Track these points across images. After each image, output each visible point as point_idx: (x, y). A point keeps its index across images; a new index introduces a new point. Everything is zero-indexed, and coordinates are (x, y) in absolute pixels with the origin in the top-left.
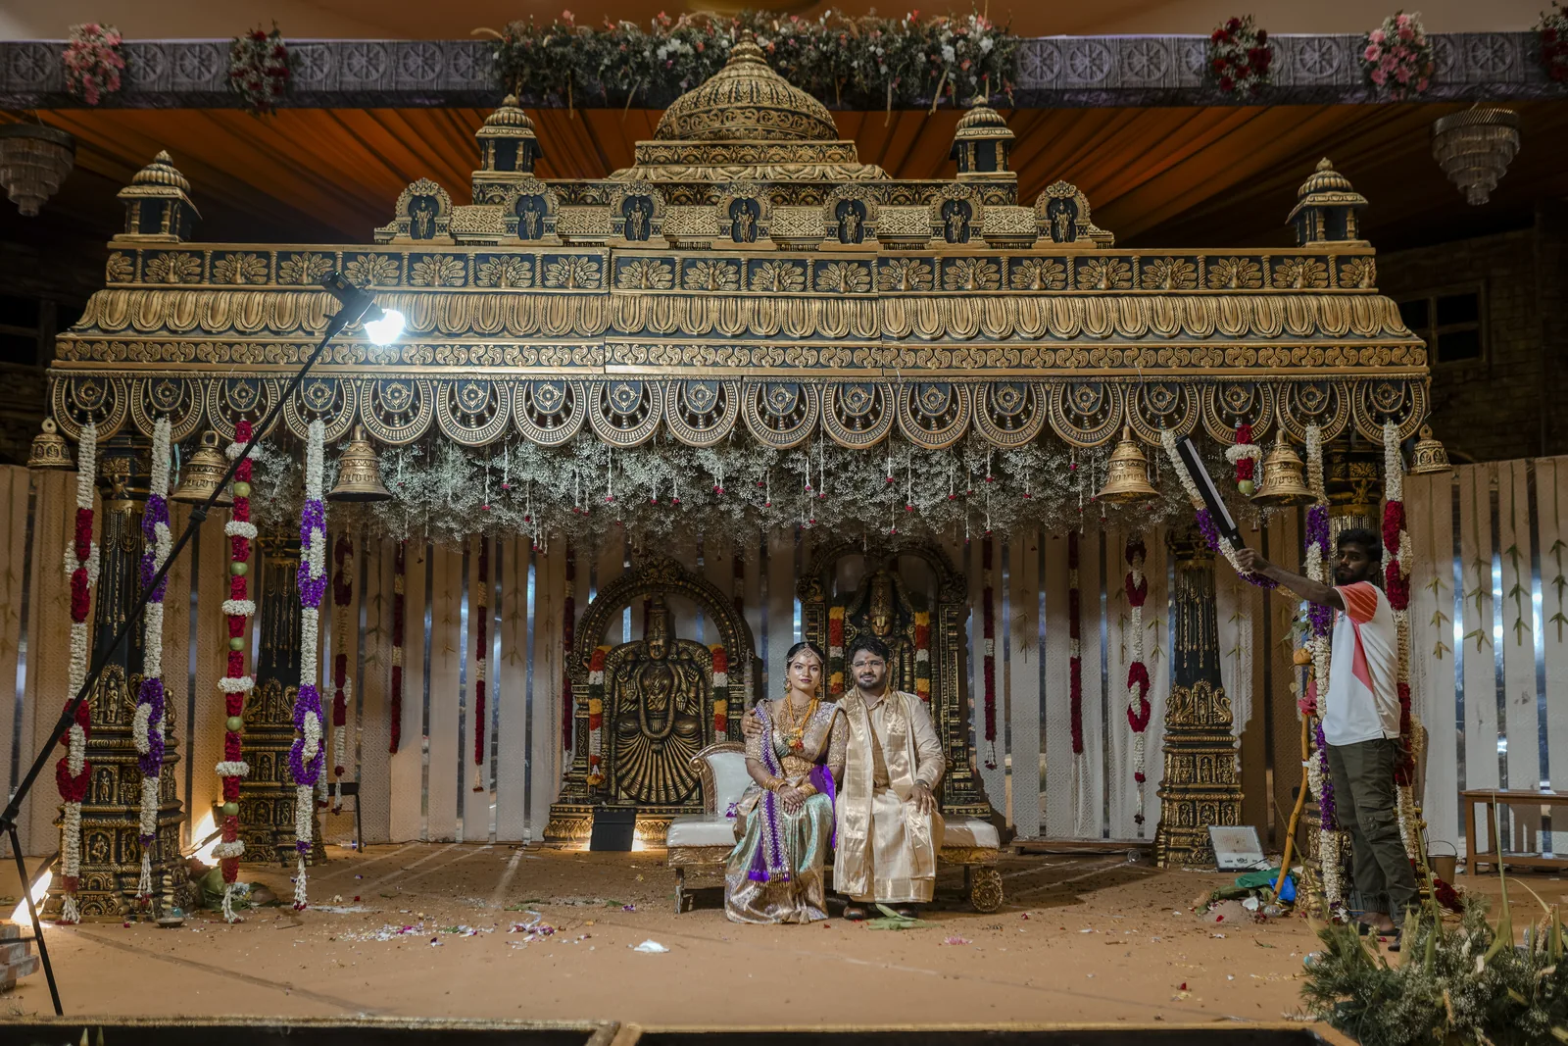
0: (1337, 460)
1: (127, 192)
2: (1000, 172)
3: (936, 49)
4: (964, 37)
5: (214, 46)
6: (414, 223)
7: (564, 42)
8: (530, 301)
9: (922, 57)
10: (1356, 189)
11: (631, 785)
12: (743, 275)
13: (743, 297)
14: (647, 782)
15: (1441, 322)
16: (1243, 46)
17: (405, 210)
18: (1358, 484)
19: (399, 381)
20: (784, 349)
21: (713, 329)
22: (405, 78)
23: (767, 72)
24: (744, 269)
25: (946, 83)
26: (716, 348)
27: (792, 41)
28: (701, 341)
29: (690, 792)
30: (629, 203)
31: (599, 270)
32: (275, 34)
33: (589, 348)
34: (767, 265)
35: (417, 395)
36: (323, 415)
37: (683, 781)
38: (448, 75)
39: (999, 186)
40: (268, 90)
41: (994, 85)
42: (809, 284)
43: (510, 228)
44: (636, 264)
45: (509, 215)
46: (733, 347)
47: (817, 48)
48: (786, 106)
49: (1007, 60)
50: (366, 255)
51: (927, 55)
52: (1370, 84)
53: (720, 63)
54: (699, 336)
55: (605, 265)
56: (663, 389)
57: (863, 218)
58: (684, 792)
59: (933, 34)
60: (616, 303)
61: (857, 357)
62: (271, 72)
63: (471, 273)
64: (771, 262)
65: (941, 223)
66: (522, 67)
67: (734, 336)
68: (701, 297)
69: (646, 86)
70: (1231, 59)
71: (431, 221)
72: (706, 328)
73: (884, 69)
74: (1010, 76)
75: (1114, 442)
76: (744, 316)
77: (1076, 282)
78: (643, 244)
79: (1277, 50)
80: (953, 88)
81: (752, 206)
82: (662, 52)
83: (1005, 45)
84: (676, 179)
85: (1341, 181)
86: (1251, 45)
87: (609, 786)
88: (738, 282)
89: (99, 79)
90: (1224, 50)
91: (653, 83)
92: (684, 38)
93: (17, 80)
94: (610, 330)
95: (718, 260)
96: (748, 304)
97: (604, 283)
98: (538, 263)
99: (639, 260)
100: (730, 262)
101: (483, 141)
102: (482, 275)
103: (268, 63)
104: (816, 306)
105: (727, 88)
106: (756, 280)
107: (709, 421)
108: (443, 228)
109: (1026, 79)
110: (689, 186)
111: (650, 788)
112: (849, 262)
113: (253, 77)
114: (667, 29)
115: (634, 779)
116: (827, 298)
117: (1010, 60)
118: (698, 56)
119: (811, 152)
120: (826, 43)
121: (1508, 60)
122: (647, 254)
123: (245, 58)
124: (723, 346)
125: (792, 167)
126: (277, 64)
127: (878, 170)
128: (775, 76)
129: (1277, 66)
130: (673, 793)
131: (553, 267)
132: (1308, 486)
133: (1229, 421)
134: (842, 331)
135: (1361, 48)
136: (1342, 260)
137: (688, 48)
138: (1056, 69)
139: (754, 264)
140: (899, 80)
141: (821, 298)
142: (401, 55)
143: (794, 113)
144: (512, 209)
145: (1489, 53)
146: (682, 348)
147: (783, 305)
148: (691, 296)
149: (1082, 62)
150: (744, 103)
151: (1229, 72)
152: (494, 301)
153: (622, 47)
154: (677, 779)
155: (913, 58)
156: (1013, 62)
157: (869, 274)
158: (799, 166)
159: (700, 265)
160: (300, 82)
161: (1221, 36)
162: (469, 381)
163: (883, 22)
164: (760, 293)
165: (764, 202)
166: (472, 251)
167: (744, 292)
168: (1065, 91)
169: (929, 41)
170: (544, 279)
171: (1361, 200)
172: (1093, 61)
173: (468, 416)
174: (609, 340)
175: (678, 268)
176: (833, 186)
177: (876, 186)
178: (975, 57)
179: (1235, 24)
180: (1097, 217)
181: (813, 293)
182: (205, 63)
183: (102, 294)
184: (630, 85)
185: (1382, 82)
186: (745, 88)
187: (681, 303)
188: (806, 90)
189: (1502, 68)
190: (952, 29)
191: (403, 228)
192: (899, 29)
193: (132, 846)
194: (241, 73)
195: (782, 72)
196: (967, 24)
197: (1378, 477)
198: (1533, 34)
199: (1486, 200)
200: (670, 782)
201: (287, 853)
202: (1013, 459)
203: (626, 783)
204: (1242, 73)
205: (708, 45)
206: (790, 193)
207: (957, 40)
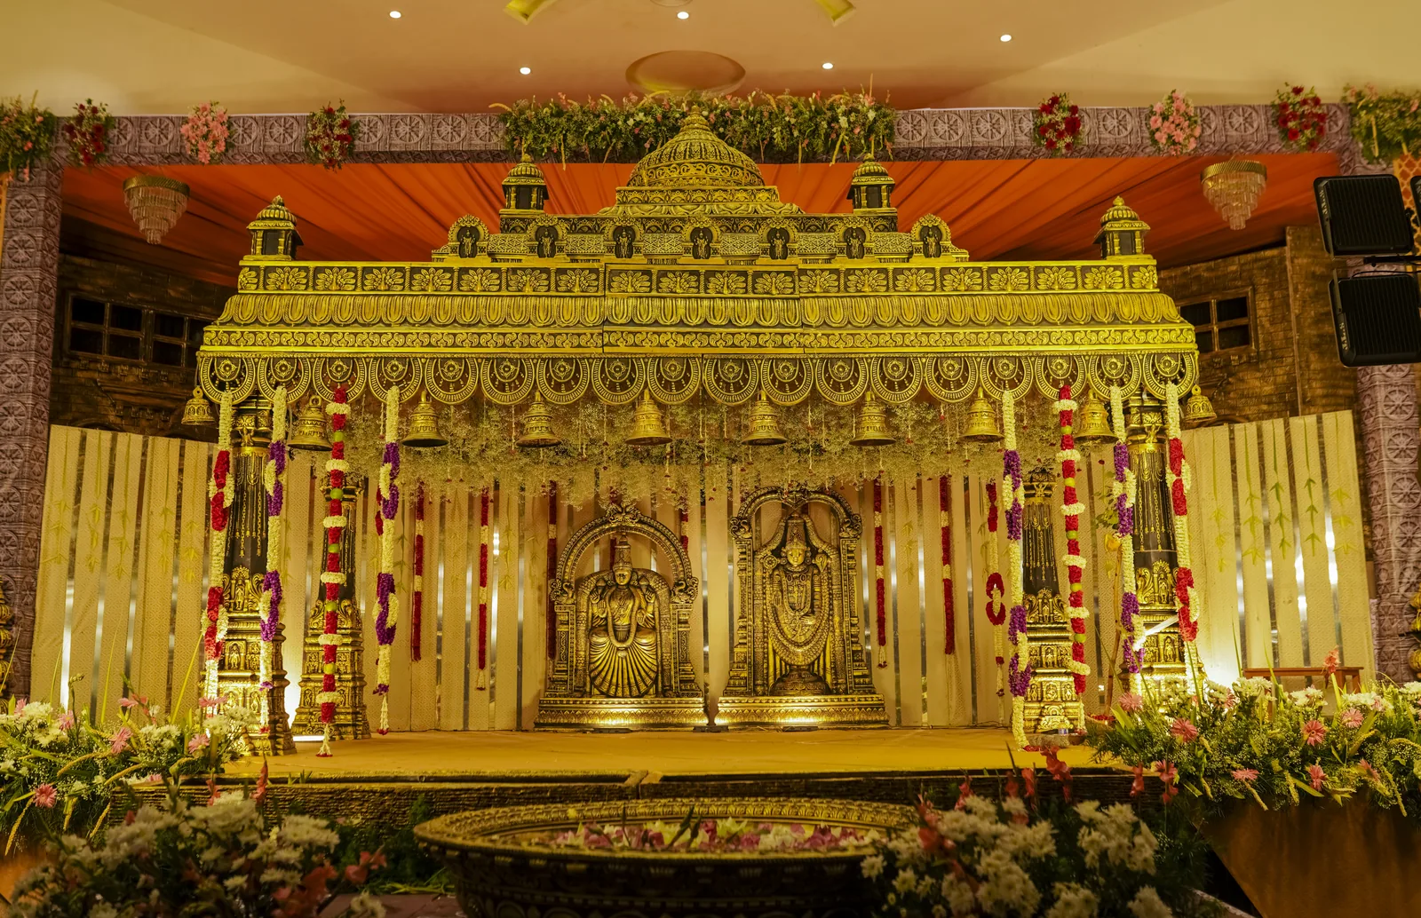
0: (1134, 411)
1: (251, 226)
2: (885, 209)
3: (835, 119)
4: (857, 111)
5: (295, 118)
6: (462, 246)
7: (559, 114)
8: (548, 301)
9: (824, 124)
10: (1142, 217)
11: (601, 684)
12: (702, 283)
13: (702, 298)
14: (614, 680)
15: (1220, 319)
16: (1060, 116)
17: (455, 238)
18: (1150, 428)
19: (453, 359)
20: (733, 335)
21: (681, 321)
22: (439, 141)
23: (713, 137)
24: (702, 278)
25: (843, 144)
26: (684, 334)
27: (728, 114)
28: (672, 329)
29: (649, 688)
30: (618, 231)
31: (597, 279)
32: (342, 109)
33: (592, 335)
34: (718, 275)
35: (466, 370)
36: (398, 384)
37: (643, 680)
38: (471, 139)
39: (883, 218)
40: (337, 151)
41: (878, 144)
42: (750, 289)
43: (532, 249)
44: (623, 275)
45: (531, 240)
46: (696, 333)
47: (746, 118)
48: (726, 161)
49: (887, 127)
50: (427, 269)
51: (829, 124)
52: (1155, 142)
53: (675, 130)
54: (671, 326)
55: (602, 276)
56: (646, 364)
57: (787, 241)
58: (643, 688)
59: (831, 108)
60: (610, 302)
61: (786, 340)
62: (339, 137)
63: (504, 281)
64: (722, 272)
65: (844, 245)
66: (527, 133)
67: (696, 326)
68: (672, 298)
69: (619, 146)
70: (1052, 125)
71: (474, 245)
72: (675, 320)
73: (796, 133)
74: (890, 137)
75: (972, 400)
76: (703, 312)
77: (943, 285)
78: (628, 260)
79: (1086, 117)
80: (848, 148)
81: (707, 233)
82: (631, 122)
83: (885, 116)
84: (647, 215)
85: (1133, 214)
86: (1066, 114)
87: (585, 684)
88: (698, 287)
89: (210, 143)
90: (1046, 119)
91: (625, 144)
92: (647, 112)
93: (147, 144)
94: (606, 322)
95: (684, 272)
96: (706, 303)
97: (601, 288)
98: (553, 275)
99: (626, 272)
100: (692, 273)
101: (506, 188)
102: (511, 283)
103: (337, 131)
104: (755, 304)
105: (682, 149)
106: (711, 286)
107: (679, 386)
108: (482, 250)
109: (901, 140)
110: (658, 219)
111: (617, 685)
112: (778, 273)
113: (326, 142)
114: (635, 105)
115: (604, 679)
116: (763, 299)
117: (889, 127)
118: (657, 124)
119: (745, 194)
120: (753, 115)
121: (1255, 125)
122: (632, 267)
123: (320, 127)
124: (689, 333)
125: (732, 205)
126: (344, 132)
127: (795, 207)
128: (717, 139)
129: (1087, 130)
130: (634, 688)
131: (564, 277)
132: (1112, 429)
133: (1055, 383)
134: (773, 321)
135: (1148, 118)
136: (1133, 269)
137: (650, 120)
138: (923, 133)
139: (710, 274)
140: (806, 142)
141: (758, 299)
142: (436, 124)
143: (732, 167)
144: (533, 236)
145: (1241, 119)
146: (659, 334)
147: (731, 303)
148: (664, 298)
149: (942, 127)
150: (696, 159)
151: (1050, 135)
152: (522, 302)
153: (602, 118)
154: (638, 678)
155: (817, 125)
156: (891, 128)
157: (793, 282)
158: (738, 205)
159: (670, 275)
160: (359, 145)
161: (1047, 109)
162: (504, 359)
163: (795, 99)
164: (714, 295)
165: (716, 231)
166: (504, 266)
167: (703, 295)
168: (930, 149)
169: (829, 114)
170: (557, 285)
171: (1146, 227)
172: (950, 127)
173: (504, 384)
174: (606, 328)
175: (654, 277)
176: (765, 219)
177: (795, 219)
178: (864, 124)
179: (1055, 100)
180: (956, 241)
181: (752, 295)
182: (288, 130)
183: (235, 298)
184: (608, 146)
185: (1164, 141)
186: (696, 148)
187: (657, 302)
188: (739, 149)
189: (1251, 130)
190: (846, 104)
191: (453, 250)
192: (807, 104)
193: (255, 702)
194: (316, 139)
195: (721, 136)
196: (857, 100)
197: (1163, 423)
198: (1273, 106)
199: (1243, 226)
200: (632, 680)
201: (343, 730)
202: (899, 412)
203: (598, 682)
204: (1060, 135)
205: (665, 117)
206: (732, 225)
207: (850, 112)
